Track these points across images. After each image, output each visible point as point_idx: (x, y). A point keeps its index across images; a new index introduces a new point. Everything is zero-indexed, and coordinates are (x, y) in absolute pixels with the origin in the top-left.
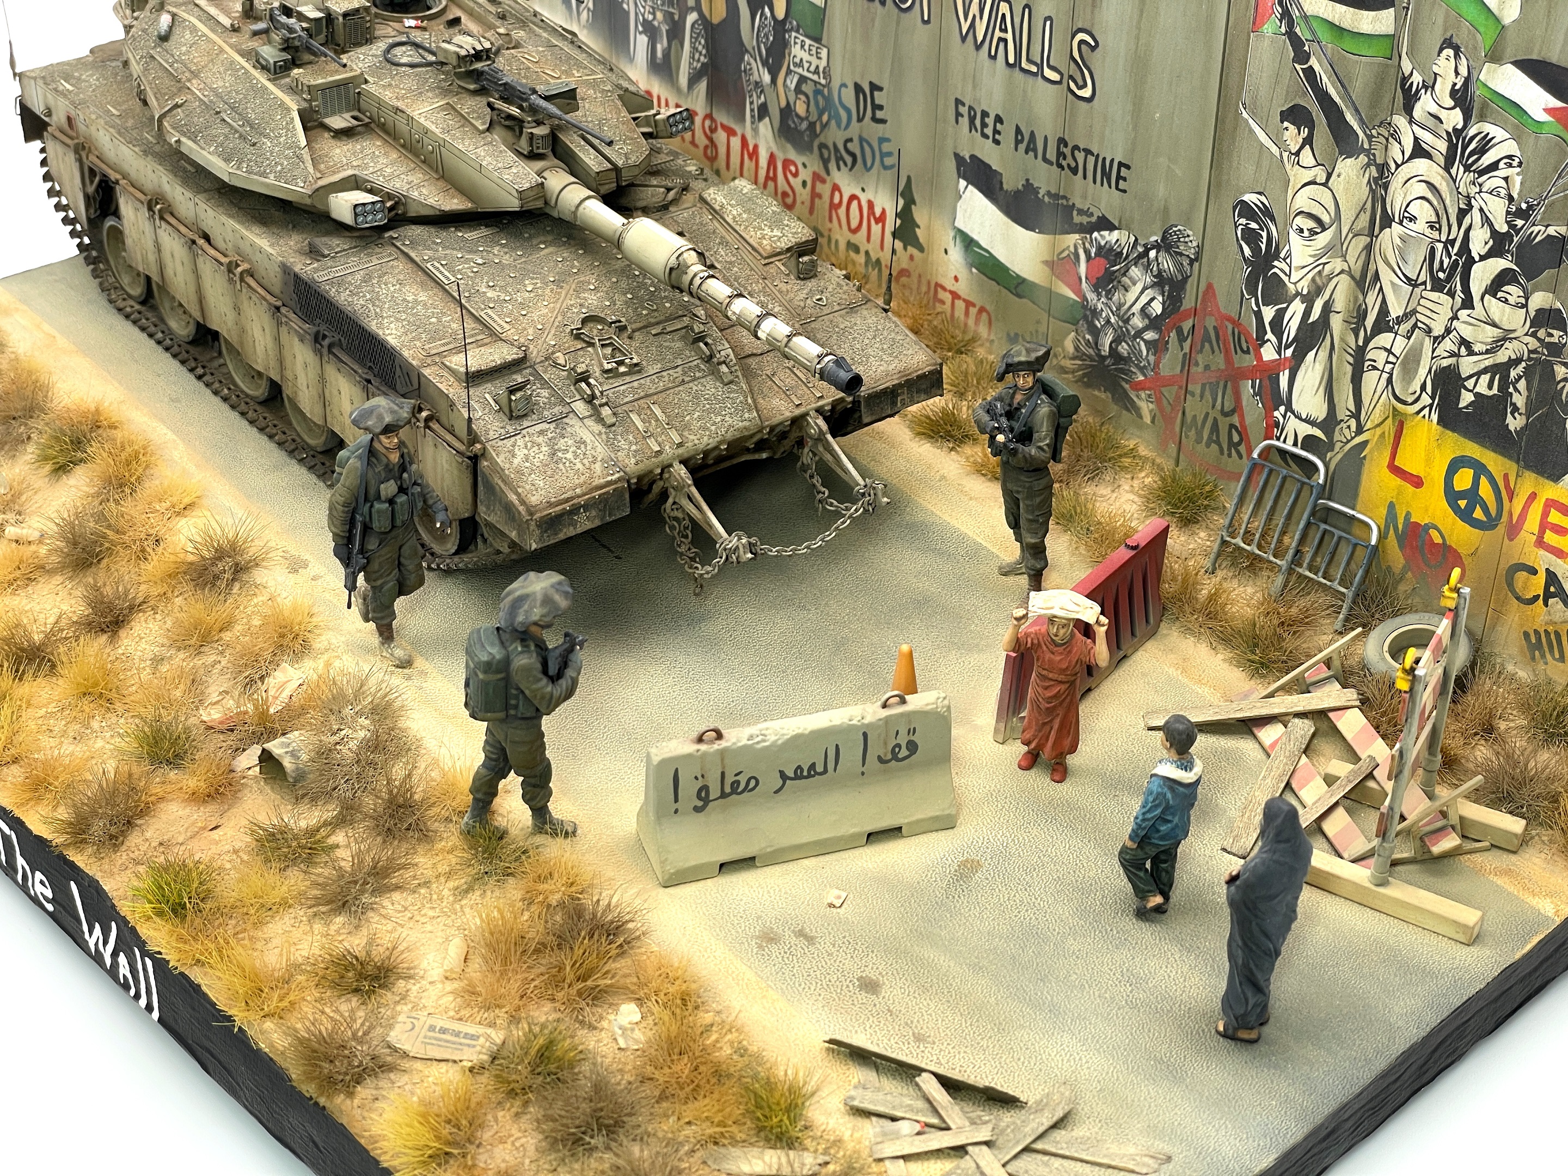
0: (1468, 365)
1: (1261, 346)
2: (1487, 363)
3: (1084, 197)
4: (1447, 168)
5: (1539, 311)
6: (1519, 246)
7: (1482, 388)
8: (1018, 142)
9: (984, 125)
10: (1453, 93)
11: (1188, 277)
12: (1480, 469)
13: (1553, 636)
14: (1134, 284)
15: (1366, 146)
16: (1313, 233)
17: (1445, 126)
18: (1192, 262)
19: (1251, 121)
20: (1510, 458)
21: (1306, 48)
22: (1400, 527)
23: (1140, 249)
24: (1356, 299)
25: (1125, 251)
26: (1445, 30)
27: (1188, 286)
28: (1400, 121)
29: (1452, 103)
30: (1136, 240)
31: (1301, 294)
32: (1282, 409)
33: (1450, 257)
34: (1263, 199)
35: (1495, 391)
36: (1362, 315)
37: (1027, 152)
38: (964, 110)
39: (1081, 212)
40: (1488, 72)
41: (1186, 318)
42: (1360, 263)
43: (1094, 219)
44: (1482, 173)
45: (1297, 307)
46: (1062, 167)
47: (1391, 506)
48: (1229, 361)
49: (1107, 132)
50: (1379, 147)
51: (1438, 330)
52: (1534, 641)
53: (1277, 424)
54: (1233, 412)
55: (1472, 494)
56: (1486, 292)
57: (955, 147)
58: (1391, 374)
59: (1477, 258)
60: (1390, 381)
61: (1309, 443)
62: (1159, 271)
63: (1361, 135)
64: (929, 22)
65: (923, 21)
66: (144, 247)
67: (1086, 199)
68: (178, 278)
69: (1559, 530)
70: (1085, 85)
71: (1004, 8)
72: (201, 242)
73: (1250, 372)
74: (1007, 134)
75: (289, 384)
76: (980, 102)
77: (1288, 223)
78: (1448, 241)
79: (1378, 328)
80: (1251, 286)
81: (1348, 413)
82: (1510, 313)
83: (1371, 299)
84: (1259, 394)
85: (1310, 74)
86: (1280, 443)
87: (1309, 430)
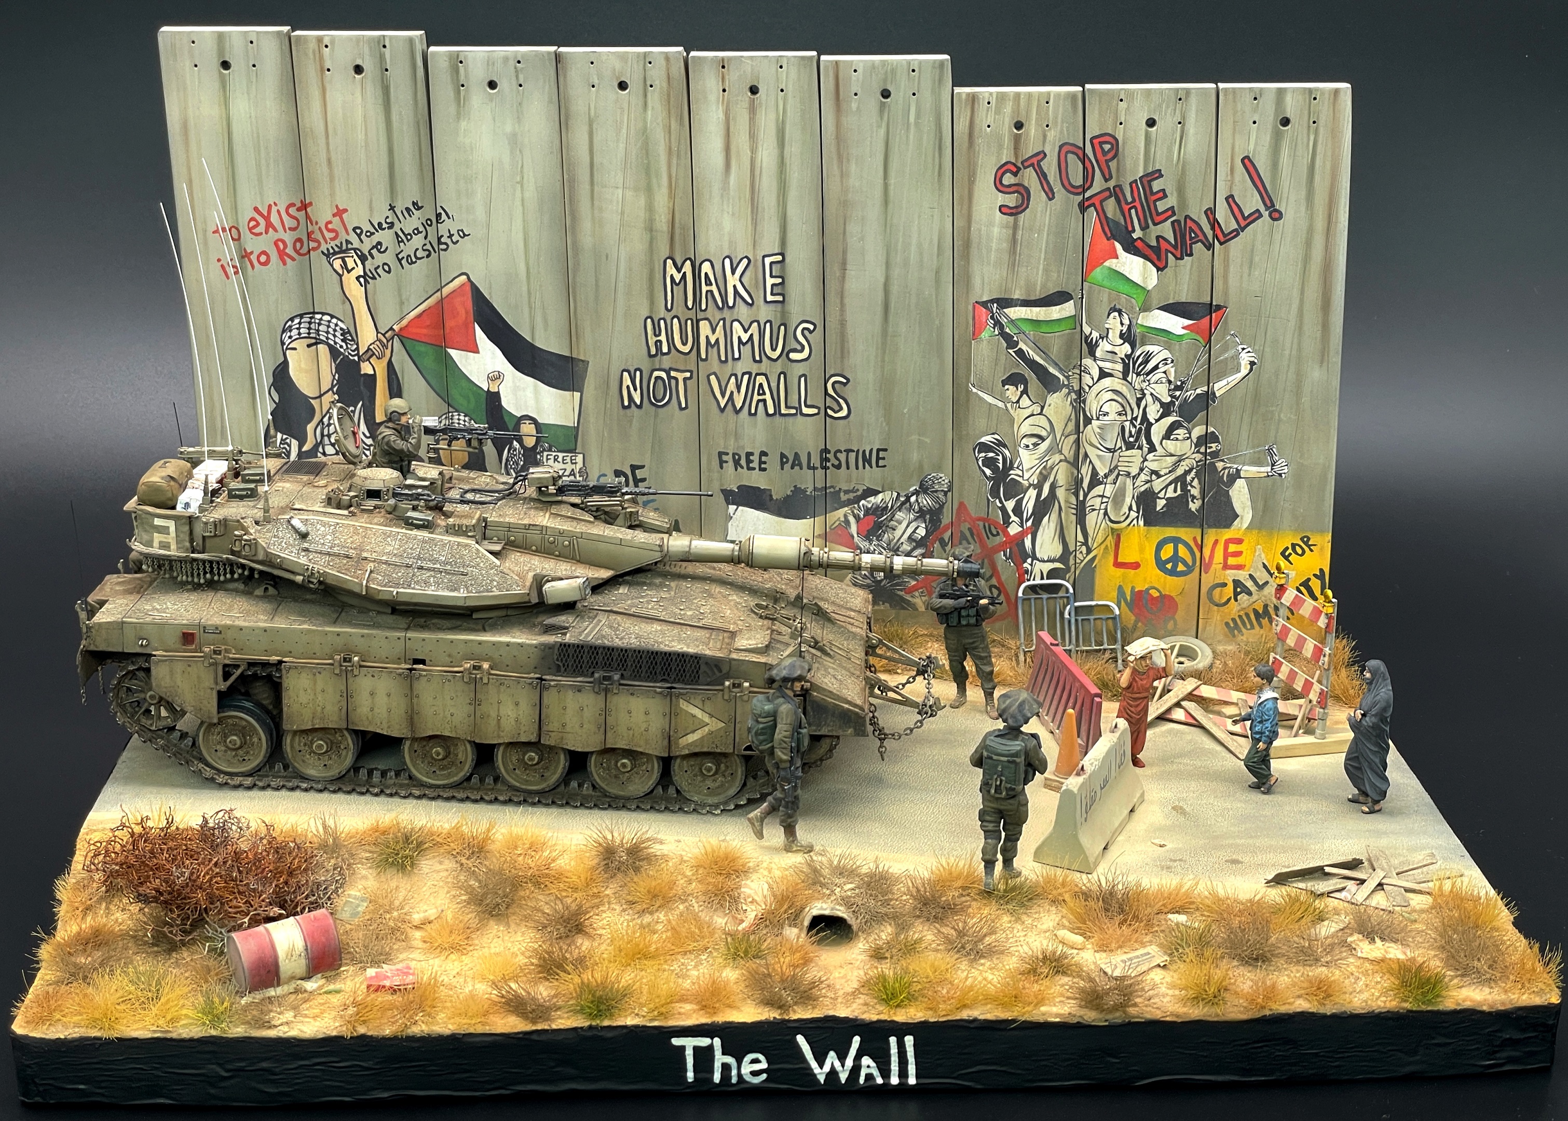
1: (1007, 527)
2: (1171, 479)
3: (849, 481)
4: (1125, 378)
5: (1198, 438)
6: (1180, 406)
7: (1170, 493)
8: (783, 465)
9: (749, 461)
10: (1122, 336)
11: (944, 504)
12: (1176, 541)
13: (1244, 617)
14: (900, 523)
15: (1066, 383)
16: (1035, 445)
17: (1119, 355)
18: (946, 493)
19: (979, 393)
20: (1195, 527)
21: (1015, 339)
22: (1129, 598)
23: (902, 499)
24: (1072, 473)
25: (890, 505)
26: (1110, 303)
27: (945, 510)
28: (1088, 362)
29: (1122, 341)
30: (898, 494)
31: (1033, 485)
32: (1029, 560)
33: (1135, 427)
34: (996, 436)
35: (1179, 492)
36: (1078, 482)
37: (792, 468)
38: (729, 458)
39: (846, 492)
40: (1143, 318)
41: (946, 529)
42: (1072, 452)
43: (859, 493)
44: (1148, 374)
45: (1032, 493)
46: (826, 468)
47: (1120, 588)
48: (983, 545)
49: (865, 433)
50: (1075, 380)
51: (1134, 471)
52: (1232, 625)
53: (1027, 572)
54: (991, 577)
55: (1175, 558)
56: (1163, 439)
57: (722, 485)
58: (1106, 509)
59: (1153, 422)
60: (1106, 514)
61: (1052, 574)
62: (920, 508)
63: (1061, 377)
64: (686, 407)
65: (681, 409)
66: (321, 704)
67: (851, 482)
68: (376, 710)
69: (1238, 554)
70: (841, 409)
71: (761, 379)
72: (421, 666)
73: (1001, 547)
74: (773, 461)
75: (552, 734)
76: (743, 448)
77: (1016, 445)
78: (1132, 419)
79: (1092, 486)
80: (995, 492)
81: (1078, 544)
82: (1181, 445)
83: (1084, 470)
84: (1010, 557)
85: (1020, 353)
86: (1031, 582)
87: (1051, 566)
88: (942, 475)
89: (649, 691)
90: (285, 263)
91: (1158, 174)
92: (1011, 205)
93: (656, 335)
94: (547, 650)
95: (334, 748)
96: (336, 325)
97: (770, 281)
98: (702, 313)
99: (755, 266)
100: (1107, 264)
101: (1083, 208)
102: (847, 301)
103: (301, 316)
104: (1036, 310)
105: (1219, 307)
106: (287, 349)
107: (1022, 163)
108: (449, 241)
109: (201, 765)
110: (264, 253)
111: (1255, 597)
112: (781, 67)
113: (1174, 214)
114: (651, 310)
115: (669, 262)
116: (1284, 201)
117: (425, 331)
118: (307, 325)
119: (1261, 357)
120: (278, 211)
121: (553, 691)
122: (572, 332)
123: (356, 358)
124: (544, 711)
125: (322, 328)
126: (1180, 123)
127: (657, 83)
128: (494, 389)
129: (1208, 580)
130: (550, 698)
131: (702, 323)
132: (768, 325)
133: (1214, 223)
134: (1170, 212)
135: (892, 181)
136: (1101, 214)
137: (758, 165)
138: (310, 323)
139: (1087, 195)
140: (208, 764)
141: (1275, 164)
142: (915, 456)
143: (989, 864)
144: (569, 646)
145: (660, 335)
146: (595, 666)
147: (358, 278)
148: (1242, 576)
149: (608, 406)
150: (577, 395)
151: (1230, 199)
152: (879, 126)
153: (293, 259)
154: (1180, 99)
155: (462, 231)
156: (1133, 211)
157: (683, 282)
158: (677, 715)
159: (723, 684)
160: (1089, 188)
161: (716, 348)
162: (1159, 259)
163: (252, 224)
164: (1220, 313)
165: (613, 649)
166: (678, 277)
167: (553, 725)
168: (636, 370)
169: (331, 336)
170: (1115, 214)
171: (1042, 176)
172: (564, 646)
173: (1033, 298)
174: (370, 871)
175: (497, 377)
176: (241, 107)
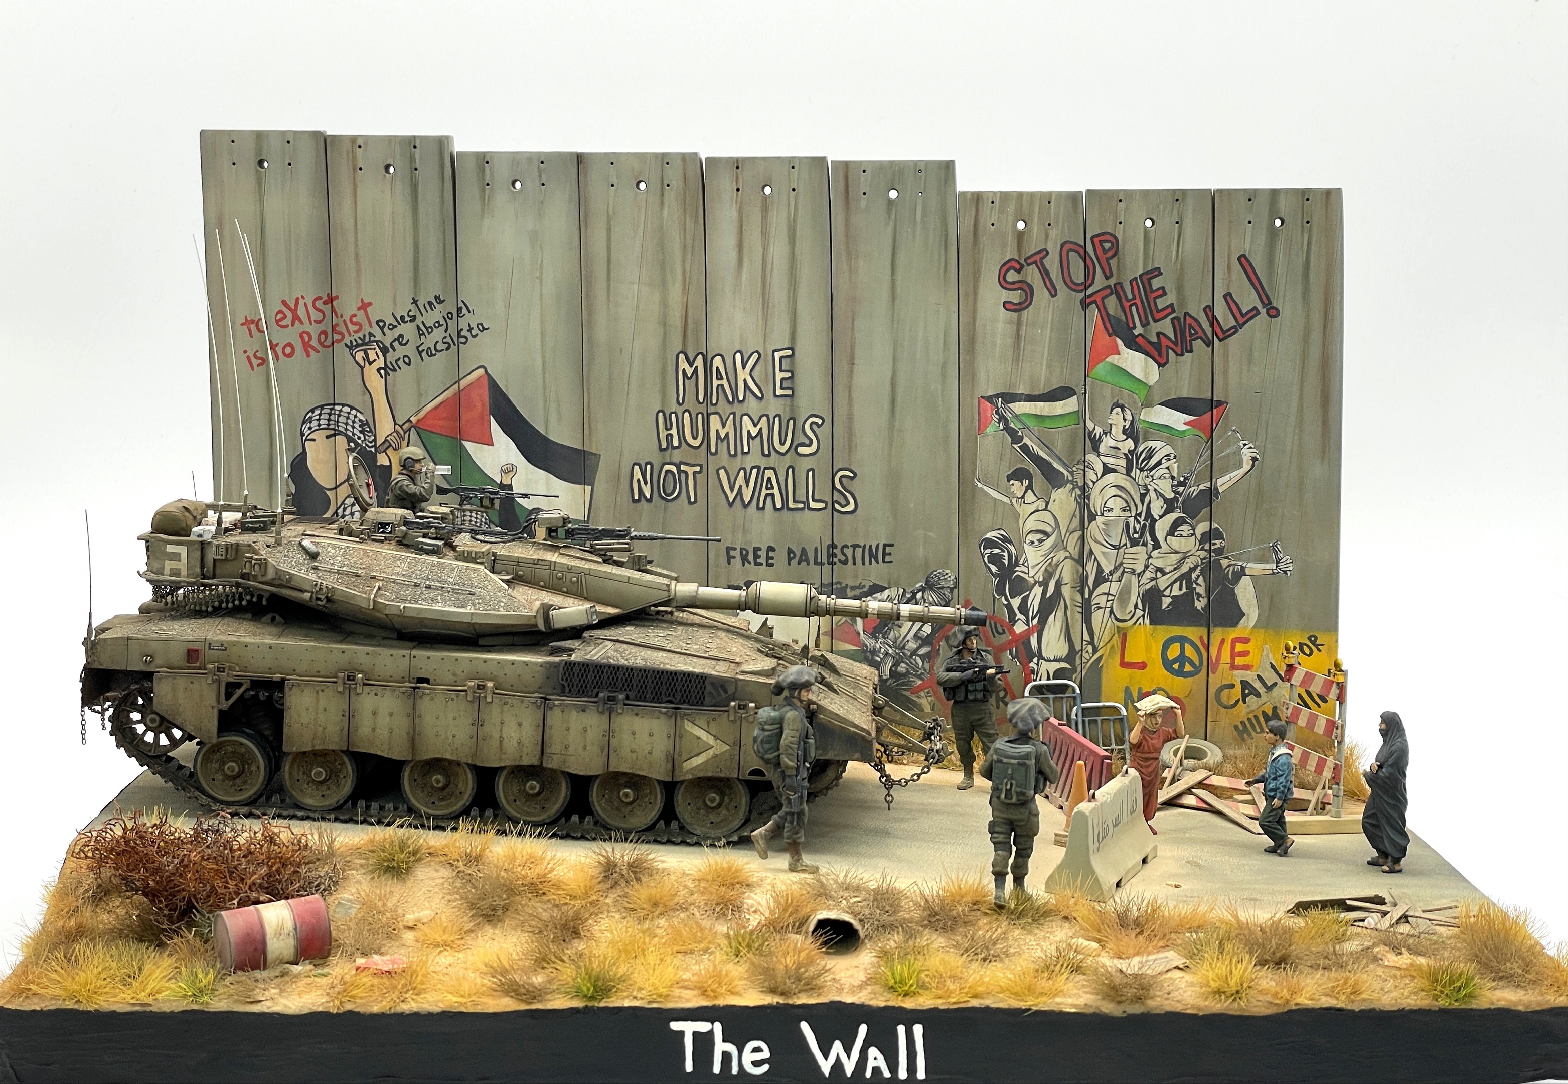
0: (1163, 582)
1: (1013, 625)
2: (1176, 576)
3: (856, 576)
4: (1128, 474)
5: (1203, 535)
6: (1184, 502)
7: (1176, 591)
8: (790, 560)
9: (756, 556)
10: (1124, 431)
12: (1182, 640)
13: (1253, 720)
15: (1070, 478)
17: (1123, 451)
18: (952, 590)
19: (985, 488)
20: (1201, 626)
21: (1020, 434)
23: (908, 596)
24: (1078, 571)
26: (1113, 398)
28: (1091, 457)
29: (1125, 437)
30: (904, 590)
31: (1039, 582)
32: (1035, 660)
33: (1139, 523)
34: (1001, 533)
35: (1184, 590)
36: (1083, 580)
37: (799, 564)
38: (736, 553)
40: (1145, 413)
42: (1077, 549)
44: (1151, 470)
45: (1038, 591)
46: (832, 564)
47: (1127, 690)
49: (871, 529)
50: (1079, 476)
52: (1241, 728)
53: (1033, 672)
55: (1182, 658)
56: (1167, 535)
57: (730, 580)
58: (1112, 607)
59: (1157, 518)
60: (1111, 612)
61: (1058, 674)
63: (1066, 473)
64: (695, 502)
65: (690, 503)
66: (322, 724)
67: (857, 577)
68: (378, 730)
69: (1245, 654)
70: (848, 503)
71: (769, 473)
72: (425, 685)
73: (1007, 646)
74: (780, 557)
75: (555, 757)
76: (751, 543)
77: (1021, 541)
78: (1137, 515)
79: (1097, 583)
80: (1000, 590)
81: (1084, 643)
82: (1185, 542)
83: (1089, 567)
84: (1017, 657)
85: (1025, 448)
86: (1038, 682)
87: (1058, 666)
88: (948, 571)
89: (654, 711)
90: (308, 355)
91: (1157, 272)
92: (1015, 301)
93: (667, 429)
94: (552, 669)
95: (333, 778)
96: (355, 416)
97: (779, 376)
98: (713, 407)
99: (766, 362)
100: (1109, 359)
101: (1085, 305)
102: (855, 395)
103: (322, 407)
104: (1041, 404)
105: (1220, 403)
106: (306, 440)
107: (1025, 260)
108: (468, 334)
109: (197, 793)
110: (289, 345)
111: (1264, 698)
112: (793, 167)
113: (1173, 311)
114: (663, 406)
115: (682, 356)
116: (1281, 301)
117: (440, 423)
118: (327, 416)
119: (1263, 453)
120: (305, 304)
121: (557, 711)
122: (585, 424)
123: (373, 450)
124: (547, 731)
125: (342, 419)
126: (1177, 223)
127: (674, 183)
128: (506, 482)
129: (1216, 681)
130: (555, 717)
131: (712, 417)
132: (777, 419)
133: (1213, 320)
134: (1170, 310)
135: (899, 277)
136: (1103, 310)
137: (769, 260)
138: (330, 414)
139: (1089, 292)
140: (204, 793)
141: (1271, 262)
142: (921, 552)
143: (999, 876)
144: (575, 664)
145: (671, 428)
146: (599, 686)
147: (378, 370)
148: (1250, 676)
149: (619, 500)
150: (588, 488)
151: (1228, 297)
152: (887, 224)
153: (317, 351)
154: (1177, 200)
155: (482, 325)
156: (1134, 308)
157: (694, 376)
158: (681, 737)
159: (728, 705)
160: (1090, 285)
161: (726, 441)
162: (1160, 355)
163: (280, 316)
164: (1221, 408)
165: (618, 668)
166: (689, 371)
167: (555, 747)
168: (647, 464)
169: (349, 428)
170: (1116, 312)
171: (1045, 274)
172: (570, 665)
173: (1037, 393)
174: (364, 876)
175: (510, 470)
176: (275, 203)
